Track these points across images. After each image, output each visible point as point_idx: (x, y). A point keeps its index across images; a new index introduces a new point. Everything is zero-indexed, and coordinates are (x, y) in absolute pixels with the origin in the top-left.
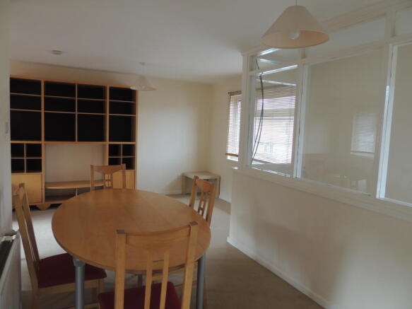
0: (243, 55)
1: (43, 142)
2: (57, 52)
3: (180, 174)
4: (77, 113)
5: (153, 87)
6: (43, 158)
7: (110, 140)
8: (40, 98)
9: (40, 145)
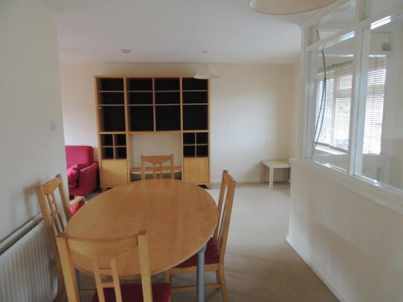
0: (301, 28)
1: (127, 132)
2: (126, 51)
3: (258, 162)
4: (154, 105)
5: (217, 74)
6: (128, 147)
7: (184, 129)
8: (123, 94)
9: (125, 135)
